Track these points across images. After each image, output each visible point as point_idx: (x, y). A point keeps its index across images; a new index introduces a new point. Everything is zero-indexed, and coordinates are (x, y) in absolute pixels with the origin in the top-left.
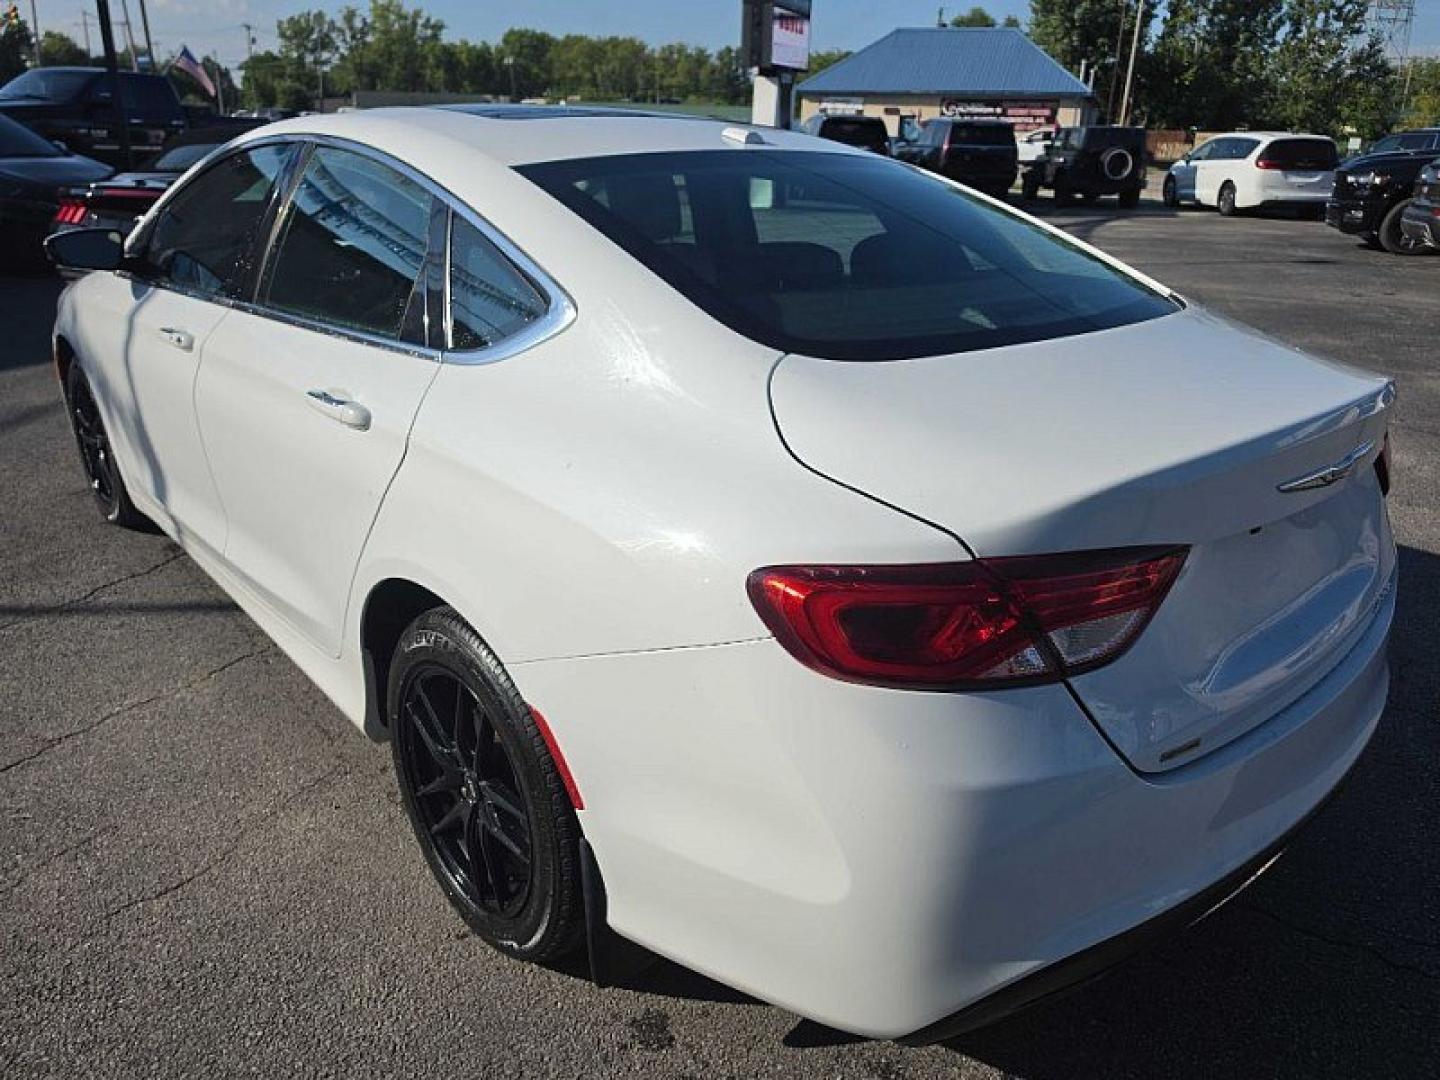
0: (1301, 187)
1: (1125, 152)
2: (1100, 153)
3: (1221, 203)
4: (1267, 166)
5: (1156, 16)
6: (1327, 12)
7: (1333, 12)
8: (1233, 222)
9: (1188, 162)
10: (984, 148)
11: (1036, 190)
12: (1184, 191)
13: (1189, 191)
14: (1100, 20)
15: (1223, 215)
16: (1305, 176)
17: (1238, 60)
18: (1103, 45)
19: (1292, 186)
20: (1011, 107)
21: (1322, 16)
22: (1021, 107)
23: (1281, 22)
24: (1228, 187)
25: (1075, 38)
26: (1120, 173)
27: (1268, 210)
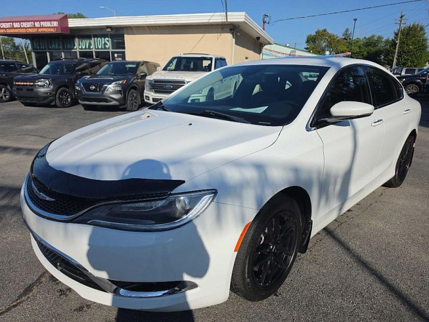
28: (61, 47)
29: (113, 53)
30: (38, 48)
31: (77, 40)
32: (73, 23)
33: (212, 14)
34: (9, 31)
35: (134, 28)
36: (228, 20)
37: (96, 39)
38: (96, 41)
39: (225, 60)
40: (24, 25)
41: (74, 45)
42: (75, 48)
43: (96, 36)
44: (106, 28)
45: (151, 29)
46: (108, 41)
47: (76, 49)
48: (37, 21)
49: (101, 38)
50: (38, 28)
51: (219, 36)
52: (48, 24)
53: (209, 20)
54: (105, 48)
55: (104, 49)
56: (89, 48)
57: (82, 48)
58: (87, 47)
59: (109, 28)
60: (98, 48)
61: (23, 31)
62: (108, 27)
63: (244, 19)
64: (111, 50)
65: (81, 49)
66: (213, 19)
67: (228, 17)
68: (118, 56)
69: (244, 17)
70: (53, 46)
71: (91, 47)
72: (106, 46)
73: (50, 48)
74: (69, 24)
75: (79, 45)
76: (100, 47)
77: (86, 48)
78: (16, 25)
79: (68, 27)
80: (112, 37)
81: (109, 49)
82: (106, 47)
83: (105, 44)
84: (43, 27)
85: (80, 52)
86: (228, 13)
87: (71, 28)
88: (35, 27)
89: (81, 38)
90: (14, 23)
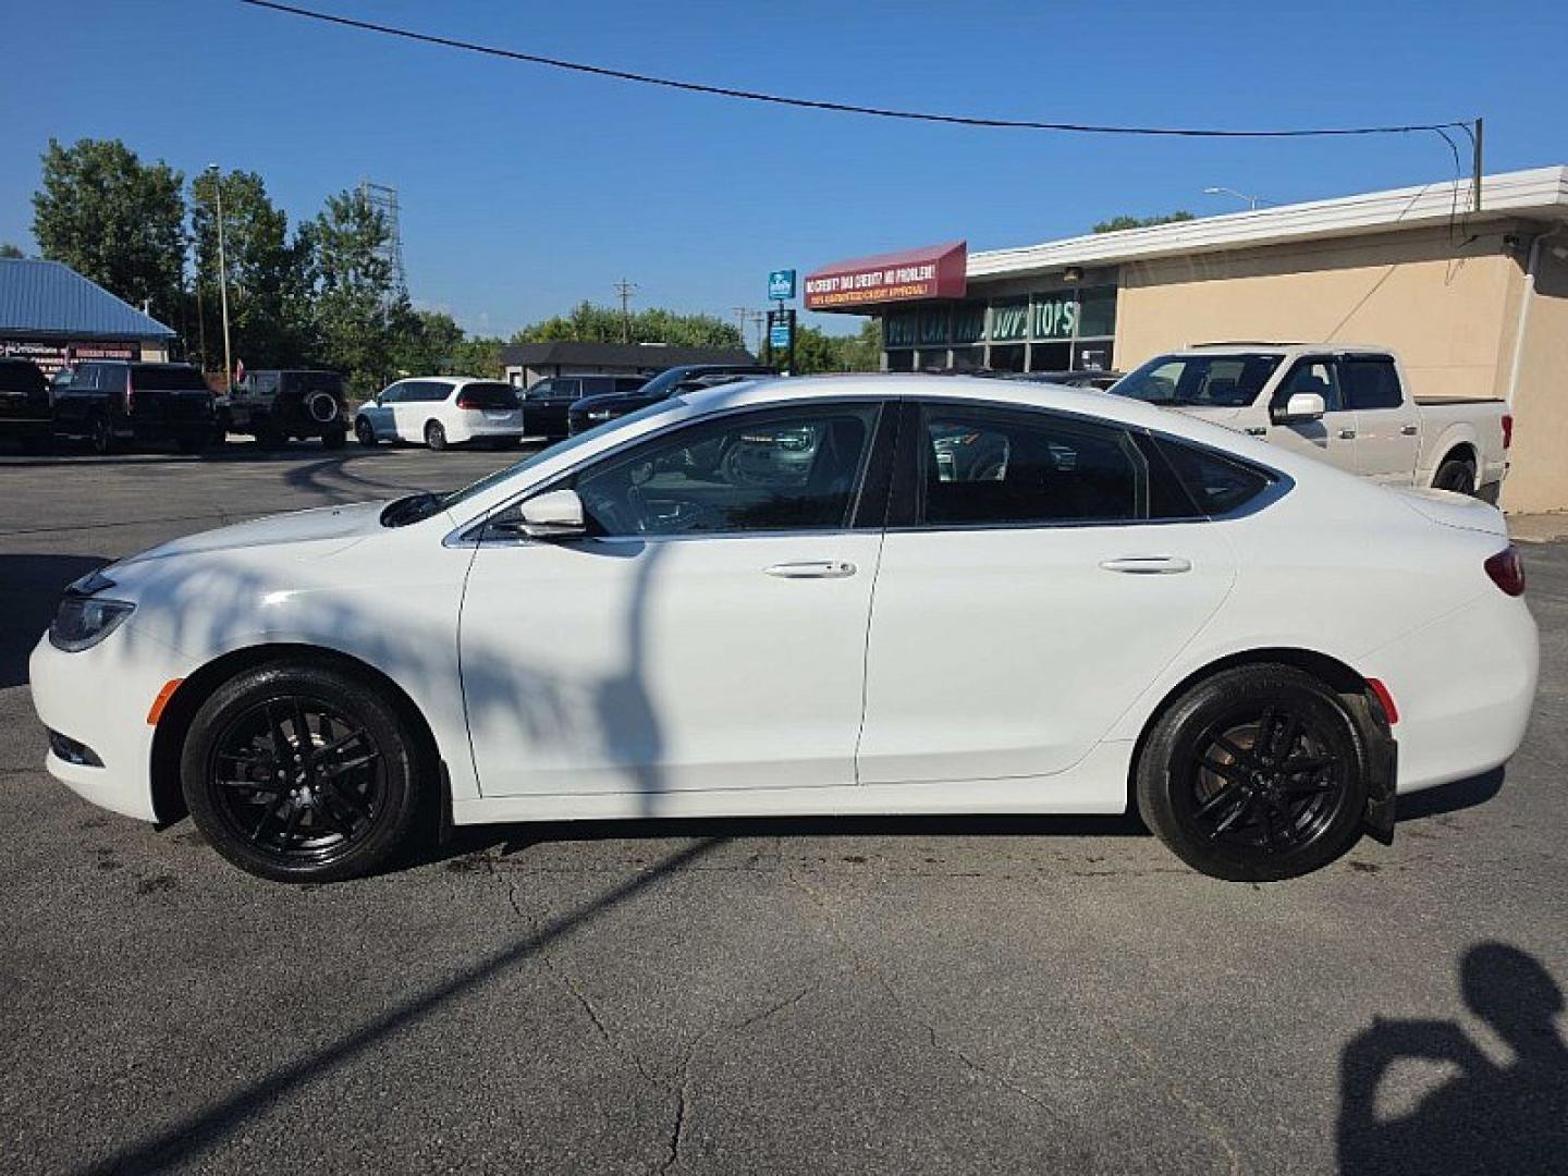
0: (498, 423)
1: (327, 395)
2: (303, 395)
3: (430, 440)
4: (468, 406)
5: (188, 259)
6: (356, 270)
7: (360, 270)
8: (449, 457)
9: (380, 404)
10: (176, 393)
11: (224, 437)
12: (383, 431)
13: (390, 431)
14: (133, 257)
15: (434, 449)
16: (498, 414)
17: (284, 307)
18: (140, 284)
19: (490, 423)
20: (80, 348)
21: (351, 273)
22: (92, 348)
23: (314, 276)
24: (432, 426)
25: (106, 275)
26: (327, 417)
27: (476, 444)
28: (949, 336)
29: (1080, 347)
30: (898, 340)
31: (990, 310)
32: (978, 265)
33: (1417, 190)
34: (831, 300)
35: (1148, 266)
36: (1484, 207)
37: (1039, 307)
38: (1039, 312)
39: (1391, 360)
40: (863, 280)
41: (982, 329)
42: (983, 335)
43: (1042, 298)
44: (1063, 271)
45: (1204, 262)
46: (1070, 310)
47: (984, 340)
48: (888, 269)
49: (1054, 303)
50: (889, 286)
51: (1452, 268)
52: (911, 275)
53: (1405, 211)
54: (1061, 333)
55: (1056, 337)
56: (1019, 336)
57: (1000, 338)
58: (1013, 333)
59: (1072, 272)
60: (1042, 335)
61: (858, 298)
62: (1069, 268)
63: (1557, 195)
64: (1074, 339)
65: (996, 339)
66: (1416, 210)
67: (1483, 195)
68: (1091, 356)
69: (1557, 186)
70: (932, 333)
71: (1025, 332)
72: (1065, 327)
73: (924, 338)
74: (968, 268)
75: (995, 327)
76: (1047, 331)
77: (1009, 337)
78: (846, 283)
79: (963, 278)
80: (1082, 297)
81: (1070, 336)
82: (1064, 331)
83: (1064, 320)
84: (901, 284)
85: (993, 348)
86: (1484, 180)
87: (971, 280)
88: (883, 286)
89: (1001, 306)
90: (843, 279)
